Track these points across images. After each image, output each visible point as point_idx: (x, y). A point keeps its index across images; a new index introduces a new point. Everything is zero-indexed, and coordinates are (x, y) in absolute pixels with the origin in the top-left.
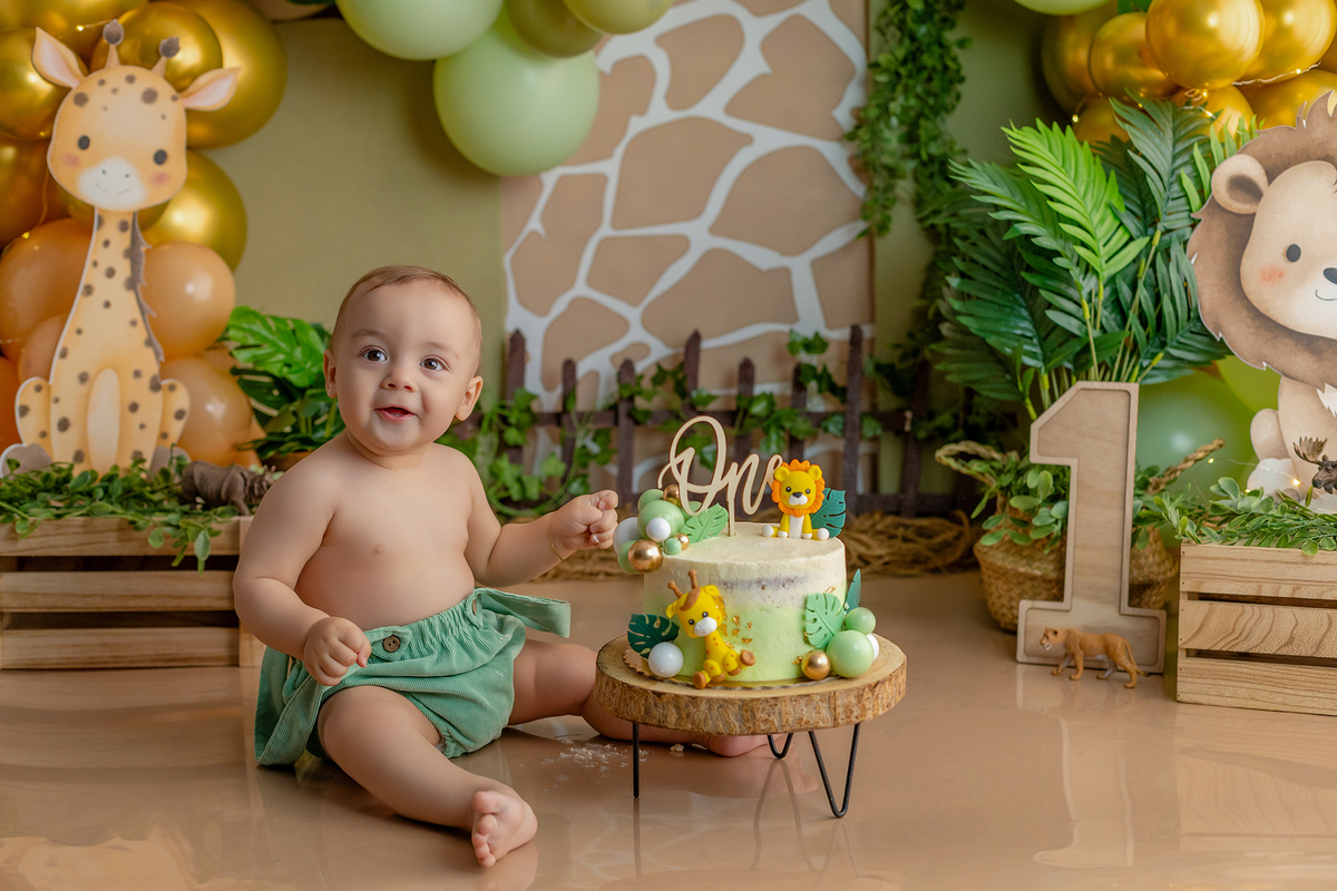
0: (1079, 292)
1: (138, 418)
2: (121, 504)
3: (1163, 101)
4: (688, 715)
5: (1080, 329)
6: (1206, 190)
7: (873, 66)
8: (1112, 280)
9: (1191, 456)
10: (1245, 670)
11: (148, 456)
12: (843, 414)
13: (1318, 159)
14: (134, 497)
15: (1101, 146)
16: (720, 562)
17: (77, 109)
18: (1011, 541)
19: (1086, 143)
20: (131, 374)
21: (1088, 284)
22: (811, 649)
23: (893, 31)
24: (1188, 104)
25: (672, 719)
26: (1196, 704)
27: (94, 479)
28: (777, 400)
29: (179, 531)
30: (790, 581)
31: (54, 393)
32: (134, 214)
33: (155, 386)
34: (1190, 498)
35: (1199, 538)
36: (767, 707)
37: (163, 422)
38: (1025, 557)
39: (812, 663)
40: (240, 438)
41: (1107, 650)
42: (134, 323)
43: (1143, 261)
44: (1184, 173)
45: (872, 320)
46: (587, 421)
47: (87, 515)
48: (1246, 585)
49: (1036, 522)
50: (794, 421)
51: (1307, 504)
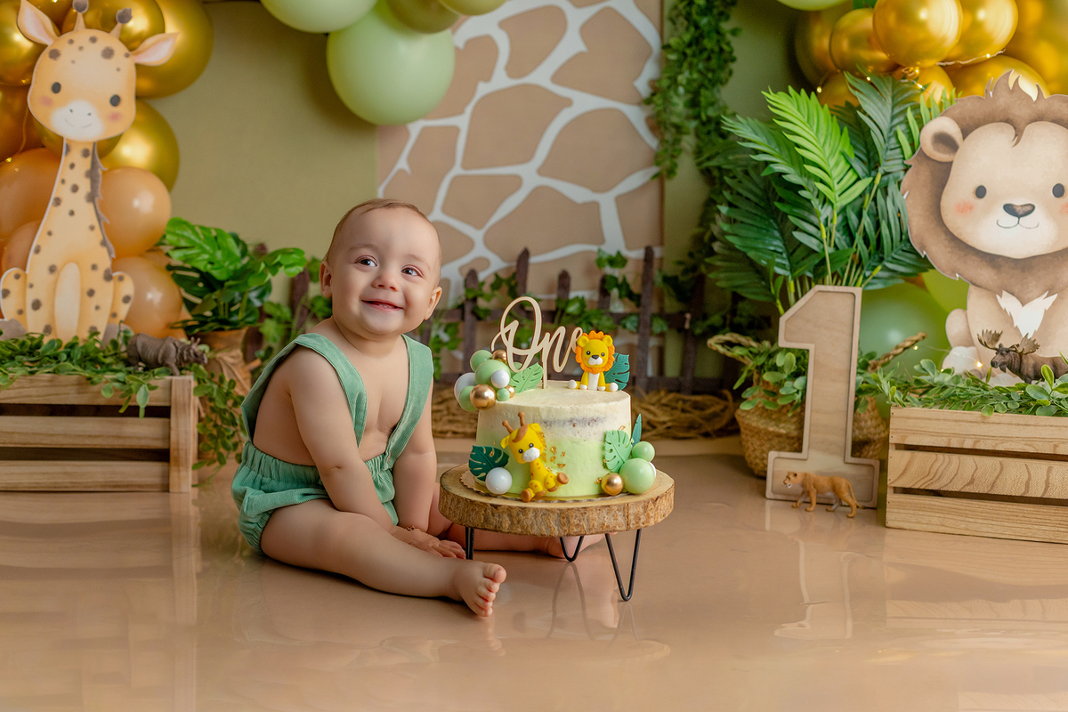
0: (818, 217)
1: (94, 301)
2: (80, 365)
3: (885, 76)
4: (519, 522)
5: (818, 246)
6: (916, 144)
7: (666, 47)
8: (843, 210)
9: (901, 345)
10: (937, 503)
11: (102, 329)
12: (638, 315)
13: (1001, 121)
14: (91, 360)
15: (838, 109)
16: (542, 406)
17: (52, 62)
18: (763, 408)
19: (826, 106)
20: (89, 267)
21: (825, 212)
22: (608, 472)
23: (681, 20)
24: (904, 78)
25: (506, 524)
26: (900, 529)
27: (60, 347)
28: (587, 303)
29: (125, 386)
30: (594, 421)
31: (30, 280)
32: (94, 144)
33: (108, 277)
34: (899, 376)
35: (905, 403)
36: (578, 514)
37: (113, 304)
38: (774, 420)
39: (609, 483)
40: (173, 319)
41: (834, 489)
42: (92, 228)
43: (867, 196)
44: (900, 130)
45: (662, 244)
46: (440, 316)
47: (54, 372)
48: (939, 439)
49: (782, 392)
50: (600, 319)
51: (987, 380)
